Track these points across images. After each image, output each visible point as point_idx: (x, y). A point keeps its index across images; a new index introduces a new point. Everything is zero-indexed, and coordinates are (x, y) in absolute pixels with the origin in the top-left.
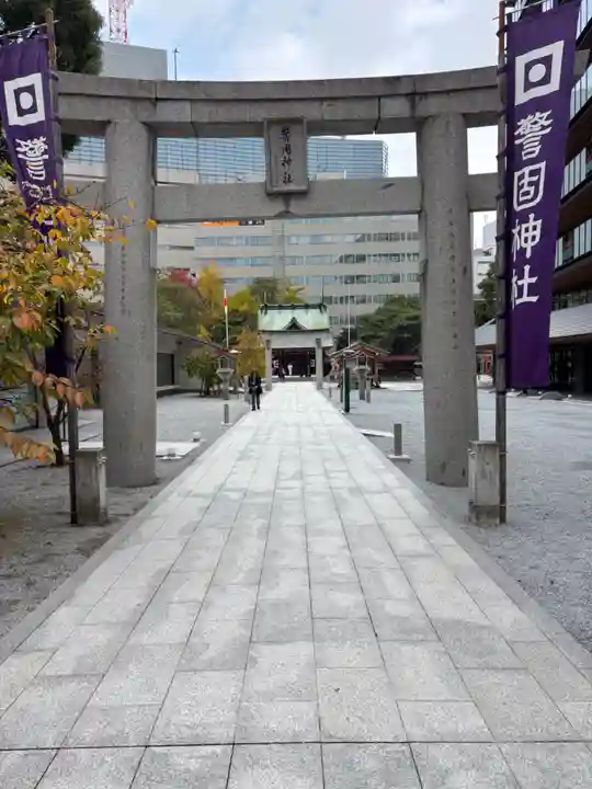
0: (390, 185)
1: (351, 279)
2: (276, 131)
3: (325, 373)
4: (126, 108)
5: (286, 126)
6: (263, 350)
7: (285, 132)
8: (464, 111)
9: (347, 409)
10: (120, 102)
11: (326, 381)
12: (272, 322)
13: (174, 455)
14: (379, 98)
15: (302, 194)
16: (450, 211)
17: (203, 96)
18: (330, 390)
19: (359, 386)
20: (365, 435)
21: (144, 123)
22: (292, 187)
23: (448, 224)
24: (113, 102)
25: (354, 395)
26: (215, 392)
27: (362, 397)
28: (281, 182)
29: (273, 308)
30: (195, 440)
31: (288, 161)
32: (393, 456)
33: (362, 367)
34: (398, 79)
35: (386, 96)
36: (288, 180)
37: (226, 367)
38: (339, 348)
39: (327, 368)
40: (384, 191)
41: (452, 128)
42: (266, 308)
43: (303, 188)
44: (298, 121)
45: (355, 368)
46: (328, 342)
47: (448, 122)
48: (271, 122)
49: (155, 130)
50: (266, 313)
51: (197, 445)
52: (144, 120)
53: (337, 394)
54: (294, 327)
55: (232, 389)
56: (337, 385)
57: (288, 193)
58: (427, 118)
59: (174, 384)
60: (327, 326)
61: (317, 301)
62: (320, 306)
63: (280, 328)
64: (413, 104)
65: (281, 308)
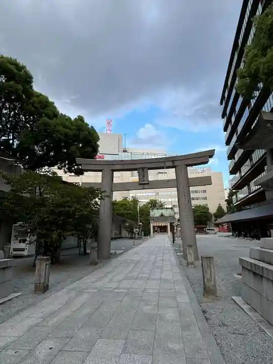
0: (169, 181)
2: (141, 170)
5: (143, 169)
9: (174, 242)
12: (155, 214)
13: (116, 253)
14: (165, 162)
15: (147, 184)
21: (111, 169)
28: (142, 181)
29: (155, 209)
30: (123, 250)
31: (144, 177)
36: (144, 181)
40: (167, 182)
42: (153, 209)
43: (147, 182)
44: (146, 167)
47: (182, 167)
48: (140, 168)
49: (113, 171)
50: (153, 211)
57: (144, 184)
58: (176, 166)
59: (120, 235)
60: (173, 215)
61: (170, 206)
62: (172, 208)
63: (157, 216)
64: (173, 163)
65: (158, 209)
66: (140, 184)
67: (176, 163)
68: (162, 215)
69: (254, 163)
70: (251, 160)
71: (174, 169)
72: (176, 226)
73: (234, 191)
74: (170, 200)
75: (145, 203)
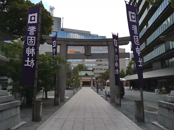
0: (103, 54)
1: (99, 65)
2: (86, 46)
3: (93, 85)
6: (80, 80)
7: (88, 46)
9: (98, 92)
11: (93, 87)
12: (81, 74)
14: (102, 42)
17: (75, 41)
18: (94, 89)
19: (100, 88)
20: (101, 96)
22: (88, 54)
25: (99, 90)
26: (70, 88)
27: (101, 90)
30: (69, 96)
31: (88, 51)
32: (105, 99)
33: (101, 84)
35: (103, 42)
36: (88, 53)
37: (73, 83)
38: (96, 80)
39: (94, 84)
42: (80, 70)
43: (90, 54)
44: (90, 45)
45: (99, 84)
46: (94, 78)
50: (80, 72)
51: (69, 97)
53: (96, 90)
54: (86, 75)
55: (73, 88)
56: (96, 88)
57: (88, 55)
58: (109, 45)
60: (94, 75)
62: (92, 70)
63: (83, 75)
64: (107, 43)
65: (83, 70)
66: (85, 55)
67: (109, 43)
69: (148, 45)
70: (146, 43)
71: (107, 47)
73: (133, 61)
74: (91, 65)
75: (75, 66)
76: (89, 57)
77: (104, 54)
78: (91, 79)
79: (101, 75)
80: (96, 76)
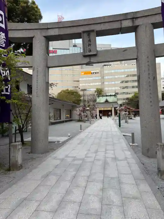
3: (115, 115)
4: (38, 32)
5: (89, 33)
7: (89, 35)
8: (152, 22)
9: (120, 126)
10: (37, 30)
12: (100, 100)
13: (59, 142)
14: (121, 20)
15: (95, 55)
16: (148, 57)
17: (62, 26)
18: (116, 120)
19: (125, 118)
20: (124, 135)
21: (45, 37)
22: (91, 53)
23: (147, 62)
24: (35, 31)
25: (123, 122)
27: (126, 122)
28: (88, 51)
29: (101, 96)
30: (69, 136)
31: (90, 45)
32: (131, 144)
33: (126, 113)
34: (127, 14)
35: (123, 20)
36: (90, 51)
37: (85, 113)
40: (124, 52)
41: (147, 28)
42: (99, 96)
43: (95, 53)
44: (93, 31)
45: (124, 113)
46: (116, 105)
47: (146, 27)
48: (84, 32)
49: (49, 39)
50: (99, 98)
51: (69, 138)
52: (44, 35)
57: (90, 56)
59: (71, 118)
60: (116, 101)
61: (114, 94)
62: (115, 95)
63: (102, 102)
64: (133, 21)
65: (103, 96)
66: (84, 56)
68: (107, 101)
72: (120, 110)
76: (93, 59)
77: (125, 50)
78: (112, 106)
79: (127, 101)
80: (120, 102)
